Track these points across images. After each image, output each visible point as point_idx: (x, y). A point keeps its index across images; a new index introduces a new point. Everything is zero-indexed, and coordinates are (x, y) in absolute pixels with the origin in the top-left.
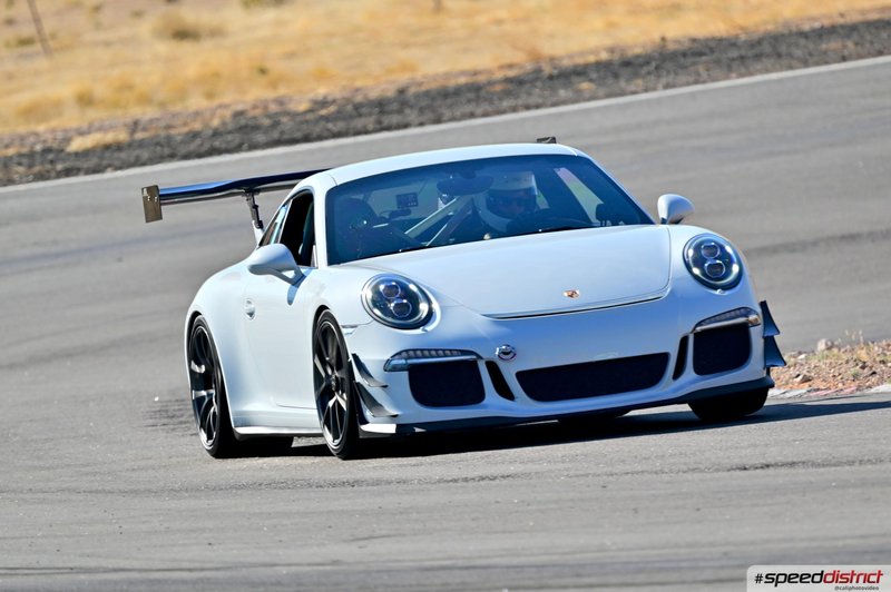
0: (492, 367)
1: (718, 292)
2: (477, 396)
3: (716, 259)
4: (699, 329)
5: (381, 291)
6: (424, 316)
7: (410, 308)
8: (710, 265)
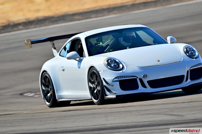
0: (141, 80)
1: (194, 59)
2: (137, 87)
3: (192, 51)
4: (191, 69)
5: (109, 62)
6: (121, 67)
7: (117, 66)
8: (190, 53)
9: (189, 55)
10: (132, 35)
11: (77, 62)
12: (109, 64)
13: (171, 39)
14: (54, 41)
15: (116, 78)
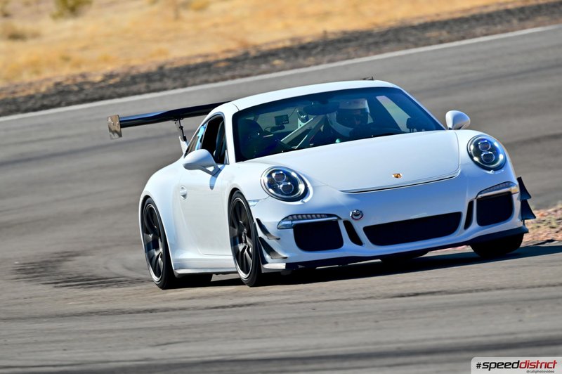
0: (348, 225)
1: (491, 172)
2: (338, 243)
3: (489, 151)
4: (480, 196)
5: (273, 177)
6: (302, 192)
7: (293, 188)
8: (485, 155)
9: (481, 160)
10: (361, 107)
11: (210, 176)
12: (272, 184)
13: (455, 119)
14: (181, 121)
15: (286, 218)
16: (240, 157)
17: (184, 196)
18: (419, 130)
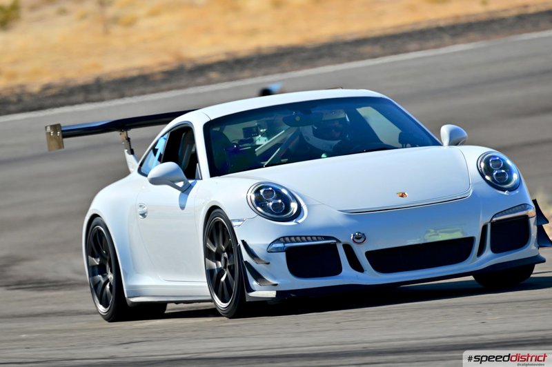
0: (348, 249)
1: (506, 193)
2: (336, 270)
3: (501, 169)
4: (494, 219)
5: (262, 194)
6: (295, 212)
7: (284, 206)
8: (497, 174)
9: (493, 180)
11: (179, 192)
12: (260, 202)
13: (452, 134)
14: (129, 132)
15: (277, 241)
16: (215, 172)
17: (143, 215)
18: (413, 146)
